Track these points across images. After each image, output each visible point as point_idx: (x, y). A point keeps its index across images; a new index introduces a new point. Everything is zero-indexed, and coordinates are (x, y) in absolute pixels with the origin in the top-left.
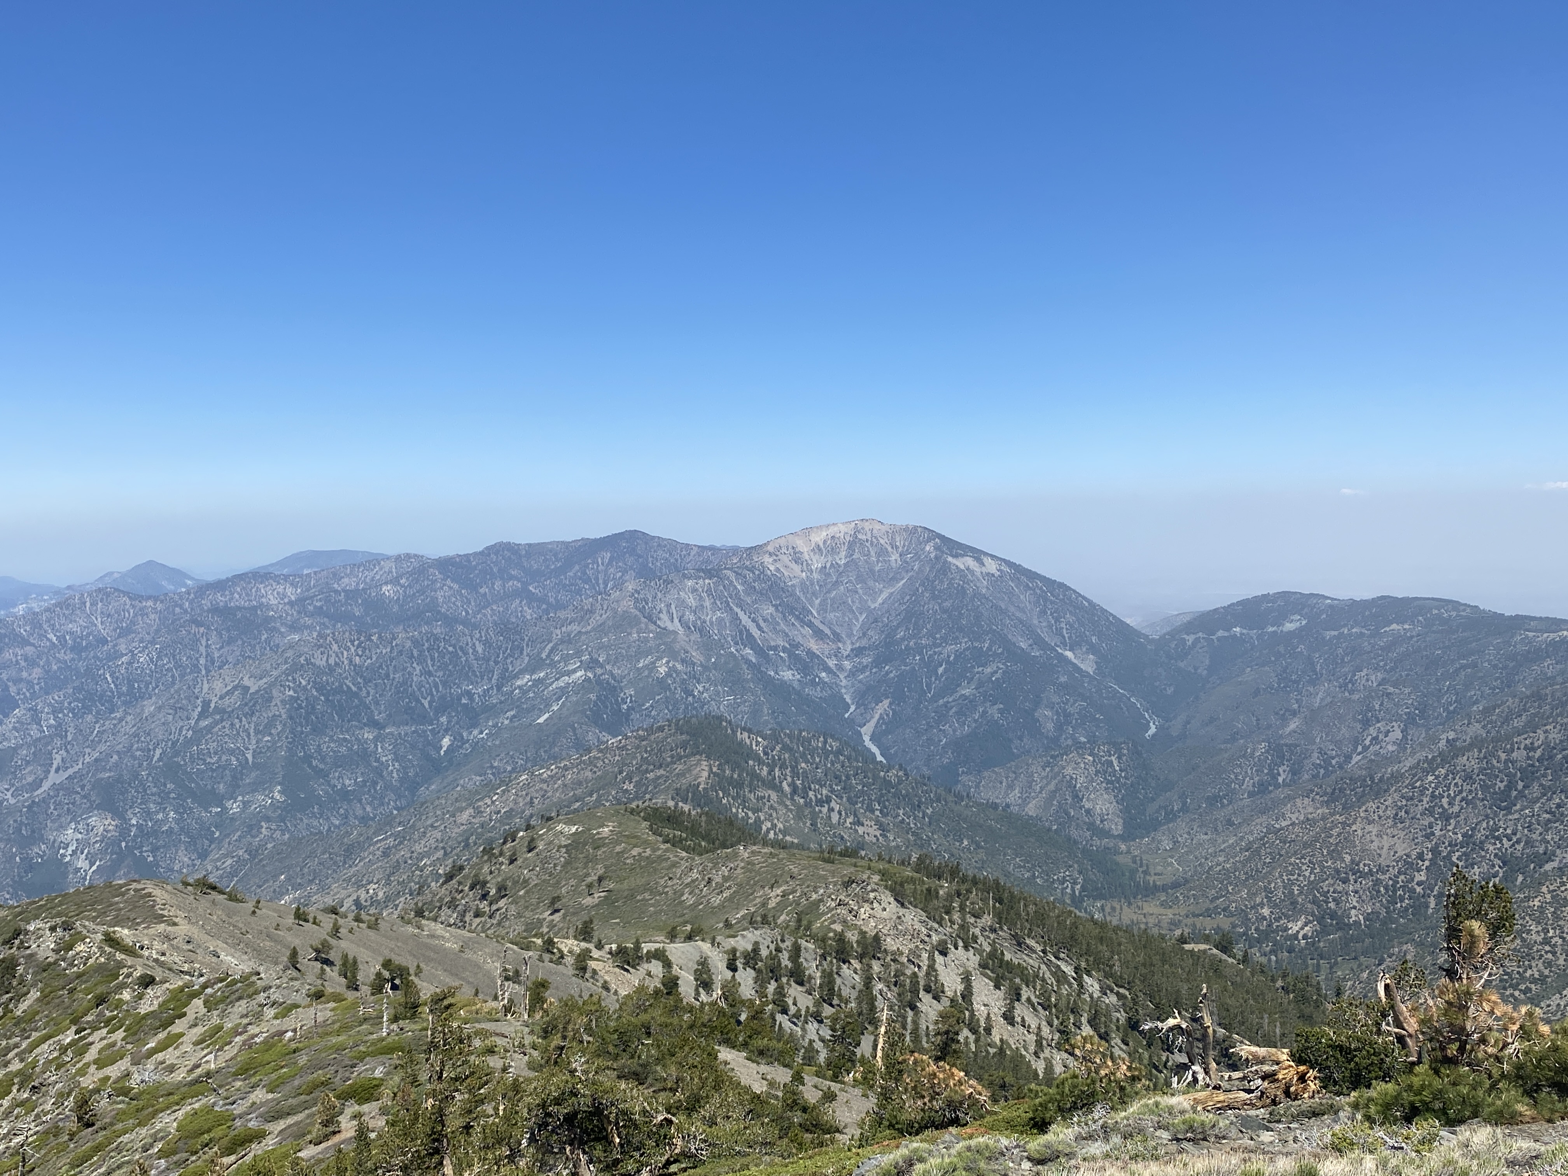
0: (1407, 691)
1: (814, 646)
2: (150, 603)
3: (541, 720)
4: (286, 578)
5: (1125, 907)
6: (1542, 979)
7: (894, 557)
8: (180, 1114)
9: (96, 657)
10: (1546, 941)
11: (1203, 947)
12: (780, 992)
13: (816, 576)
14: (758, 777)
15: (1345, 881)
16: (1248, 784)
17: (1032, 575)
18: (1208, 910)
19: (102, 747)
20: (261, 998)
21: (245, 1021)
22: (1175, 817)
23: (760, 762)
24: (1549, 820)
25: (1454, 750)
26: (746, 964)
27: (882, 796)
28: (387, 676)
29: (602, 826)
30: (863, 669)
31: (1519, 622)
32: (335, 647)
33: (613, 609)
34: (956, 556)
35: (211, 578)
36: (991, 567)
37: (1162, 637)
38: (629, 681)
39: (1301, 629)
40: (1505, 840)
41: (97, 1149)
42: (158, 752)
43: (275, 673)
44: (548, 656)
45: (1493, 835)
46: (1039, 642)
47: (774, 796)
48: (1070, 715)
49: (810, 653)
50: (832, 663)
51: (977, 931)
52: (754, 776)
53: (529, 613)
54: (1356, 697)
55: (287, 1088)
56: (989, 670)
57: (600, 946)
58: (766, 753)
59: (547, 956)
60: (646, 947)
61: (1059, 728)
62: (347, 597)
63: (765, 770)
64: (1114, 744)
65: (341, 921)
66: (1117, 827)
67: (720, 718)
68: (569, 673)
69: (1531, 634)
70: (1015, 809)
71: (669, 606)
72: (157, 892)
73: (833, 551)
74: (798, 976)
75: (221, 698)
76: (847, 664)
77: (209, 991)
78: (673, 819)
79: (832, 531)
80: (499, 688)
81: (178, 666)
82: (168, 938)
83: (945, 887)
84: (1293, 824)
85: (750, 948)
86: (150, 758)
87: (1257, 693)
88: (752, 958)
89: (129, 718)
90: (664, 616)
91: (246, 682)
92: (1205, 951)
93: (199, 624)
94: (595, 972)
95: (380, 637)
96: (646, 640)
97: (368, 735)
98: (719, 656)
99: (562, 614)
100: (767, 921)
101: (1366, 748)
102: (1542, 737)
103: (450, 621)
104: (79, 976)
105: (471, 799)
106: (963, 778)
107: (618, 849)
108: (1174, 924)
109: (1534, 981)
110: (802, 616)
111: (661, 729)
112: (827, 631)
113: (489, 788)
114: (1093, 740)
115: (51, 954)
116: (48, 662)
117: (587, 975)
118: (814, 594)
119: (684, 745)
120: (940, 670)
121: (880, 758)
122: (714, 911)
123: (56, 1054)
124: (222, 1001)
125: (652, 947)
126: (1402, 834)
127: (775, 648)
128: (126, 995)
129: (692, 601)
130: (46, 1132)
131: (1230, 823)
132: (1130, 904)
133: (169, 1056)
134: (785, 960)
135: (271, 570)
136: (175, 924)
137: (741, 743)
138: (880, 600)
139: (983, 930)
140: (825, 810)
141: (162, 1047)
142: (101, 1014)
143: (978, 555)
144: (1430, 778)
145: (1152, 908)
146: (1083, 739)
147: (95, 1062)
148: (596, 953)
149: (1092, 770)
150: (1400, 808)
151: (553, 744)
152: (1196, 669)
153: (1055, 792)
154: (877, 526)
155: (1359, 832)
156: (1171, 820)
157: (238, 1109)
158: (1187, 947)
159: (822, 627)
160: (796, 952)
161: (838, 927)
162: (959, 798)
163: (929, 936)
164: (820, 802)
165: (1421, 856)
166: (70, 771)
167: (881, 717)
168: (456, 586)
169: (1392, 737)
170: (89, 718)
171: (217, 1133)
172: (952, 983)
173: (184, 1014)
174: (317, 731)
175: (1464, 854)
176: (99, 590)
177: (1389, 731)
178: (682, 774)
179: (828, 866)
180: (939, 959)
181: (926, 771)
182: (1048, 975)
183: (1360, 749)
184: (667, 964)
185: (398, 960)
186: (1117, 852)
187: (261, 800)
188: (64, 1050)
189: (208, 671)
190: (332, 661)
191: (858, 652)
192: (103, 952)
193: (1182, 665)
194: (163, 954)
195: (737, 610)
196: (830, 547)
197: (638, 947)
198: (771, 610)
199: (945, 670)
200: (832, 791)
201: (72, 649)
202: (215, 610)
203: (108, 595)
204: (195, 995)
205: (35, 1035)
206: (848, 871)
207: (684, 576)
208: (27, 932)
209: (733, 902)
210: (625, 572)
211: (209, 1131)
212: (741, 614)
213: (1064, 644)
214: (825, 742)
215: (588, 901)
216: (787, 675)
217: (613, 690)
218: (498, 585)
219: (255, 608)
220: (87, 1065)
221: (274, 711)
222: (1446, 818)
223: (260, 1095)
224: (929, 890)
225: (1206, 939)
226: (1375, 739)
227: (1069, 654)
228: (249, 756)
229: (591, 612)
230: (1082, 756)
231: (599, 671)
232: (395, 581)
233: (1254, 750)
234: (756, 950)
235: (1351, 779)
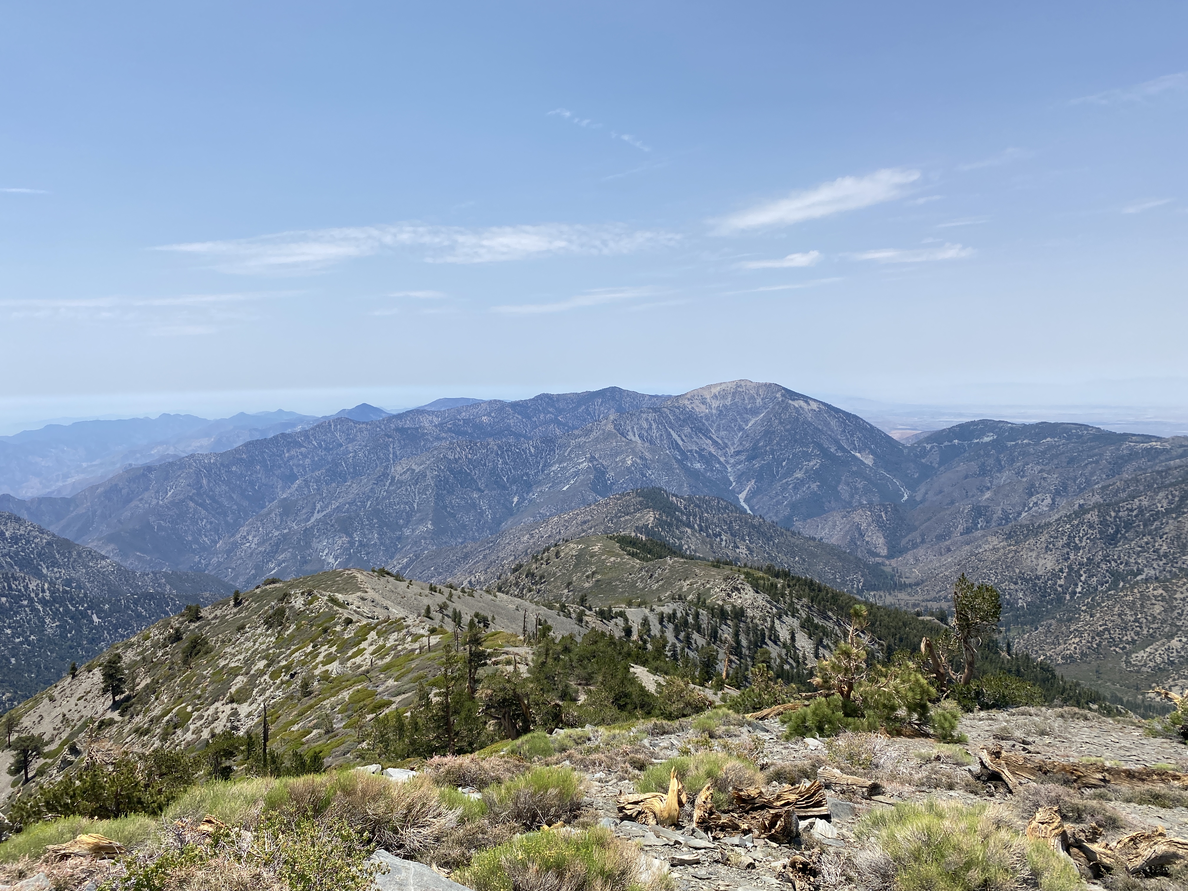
0: (1055, 476)
1: (712, 450)
2: (364, 426)
3: (565, 489)
4: (433, 412)
5: (887, 594)
6: (1134, 641)
7: (759, 401)
8: (351, 692)
9: (337, 454)
10: (1136, 621)
11: (929, 618)
12: (688, 638)
13: (714, 411)
14: (681, 521)
15: (1016, 583)
16: (960, 528)
17: (837, 411)
18: (935, 597)
19: (341, 500)
20: (404, 631)
21: (397, 643)
22: (918, 546)
23: (682, 513)
24: (1140, 551)
25: (1083, 510)
26: (669, 621)
27: (750, 532)
28: (485, 464)
29: (596, 545)
30: (739, 463)
31: (1125, 437)
32: (458, 449)
33: (603, 430)
34: (794, 400)
35: (395, 413)
36: (814, 406)
37: (912, 445)
38: (612, 469)
39: (993, 441)
40: (1113, 563)
41: (311, 707)
42: (369, 503)
43: (428, 462)
44: (568, 455)
45: (1106, 559)
46: (841, 448)
47: (689, 531)
48: (858, 489)
49: (710, 453)
50: (722, 459)
51: (799, 607)
52: (678, 520)
53: (558, 432)
54: (1025, 479)
55: (406, 679)
56: (811, 463)
57: (590, 609)
58: (686, 509)
59: (561, 613)
60: (614, 610)
61: (852, 496)
62: (464, 423)
63: (685, 518)
64: (883, 505)
65: (453, 592)
66: (884, 552)
67: (660, 489)
68: (579, 464)
69: (1132, 444)
70: (825, 541)
71: (633, 428)
72: (359, 575)
73: (724, 397)
74: (699, 629)
75: (401, 475)
76: (732, 461)
77: (379, 627)
78: (633, 542)
79: (723, 386)
80: (543, 471)
81: (378, 458)
82: (363, 599)
83: (780, 583)
84: (986, 551)
85: (671, 612)
86: (365, 507)
87: (966, 477)
88: (672, 617)
89: (354, 485)
90: (630, 433)
91: (414, 467)
92: (930, 621)
93: (389, 437)
94: (587, 622)
95: (481, 444)
96: (621, 446)
97: (475, 495)
98: (660, 455)
99: (576, 432)
100: (681, 598)
101: (1030, 509)
102: (1138, 504)
103: (518, 436)
104: (316, 617)
105: (530, 529)
106: (797, 524)
107: (603, 557)
108: (915, 605)
109: (1128, 643)
110: (706, 434)
111: (628, 494)
112: (720, 442)
113: (536, 525)
114: (871, 503)
115: (301, 606)
116: (313, 456)
117: (583, 624)
118: (712, 421)
119: (641, 503)
120: (784, 463)
121: (749, 512)
122: (652, 592)
123: (303, 658)
124: (385, 632)
125: (618, 610)
126: (1050, 557)
127: (691, 451)
128: (338, 628)
129: (645, 425)
130: (287, 698)
131: (949, 550)
132: (890, 594)
133: (358, 660)
134: (690, 619)
135: (426, 408)
136: (366, 592)
137: (672, 503)
138: (750, 425)
139: (802, 606)
140: (718, 539)
141: (354, 656)
142: (325, 638)
143: (806, 399)
144: (1068, 526)
145: (903, 596)
146: (865, 502)
147: (322, 662)
148: (588, 612)
149: (870, 519)
150: (1050, 543)
151: (571, 502)
152: (931, 463)
153: (848, 531)
154: (749, 384)
155: (1025, 556)
156: (915, 548)
157: (380, 690)
158: (920, 618)
159: (717, 439)
160: (697, 616)
161: (720, 603)
162: (793, 533)
163: (771, 609)
164: (716, 535)
165: (1061, 571)
166: (324, 513)
167: (750, 489)
168: (520, 417)
169: (1046, 502)
170: (334, 485)
171: (368, 701)
172: (784, 634)
173: (366, 639)
174: (451, 492)
175: (1088, 570)
176: (338, 419)
177: (1044, 499)
178: (639, 519)
179: (716, 569)
180: (777, 622)
181: (775, 519)
182: (838, 632)
183: (1026, 509)
184: (626, 620)
185: (482, 613)
186: (883, 564)
187: (422, 528)
188: (307, 655)
189: (394, 461)
190: (457, 457)
191: (738, 453)
192: (327, 606)
193: (923, 461)
194: (359, 608)
195: (670, 430)
196: (723, 395)
197: (610, 610)
198: (689, 430)
199: (786, 464)
200: (723, 530)
201: (325, 449)
202: (397, 429)
203: (342, 421)
204: (373, 629)
205: (293, 647)
206: (727, 572)
207: (641, 412)
208: (290, 595)
209: (663, 589)
210: (609, 409)
211: (364, 700)
212: (672, 432)
213: (855, 449)
214: (719, 502)
215: (587, 585)
216: (698, 466)
217: (604, 473)
218: (542, 416)
219: (417, 429)
220: (318, 664)
221: (427, 482)
222: (1077, 548)
223: (391, 682)
224: (772, 584)
225: (932, 615)
226: (1036, 504)
227: (858, 455)
228: (415, 506)
229: (591, 431)
230: (864, 512)
231: (595, 463)
232: (489, 414)
233: (964, 509)
234: (674, 613)
235: (1020, 526)
